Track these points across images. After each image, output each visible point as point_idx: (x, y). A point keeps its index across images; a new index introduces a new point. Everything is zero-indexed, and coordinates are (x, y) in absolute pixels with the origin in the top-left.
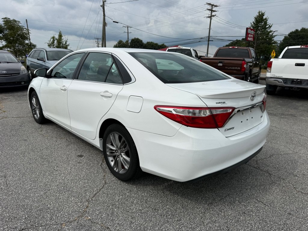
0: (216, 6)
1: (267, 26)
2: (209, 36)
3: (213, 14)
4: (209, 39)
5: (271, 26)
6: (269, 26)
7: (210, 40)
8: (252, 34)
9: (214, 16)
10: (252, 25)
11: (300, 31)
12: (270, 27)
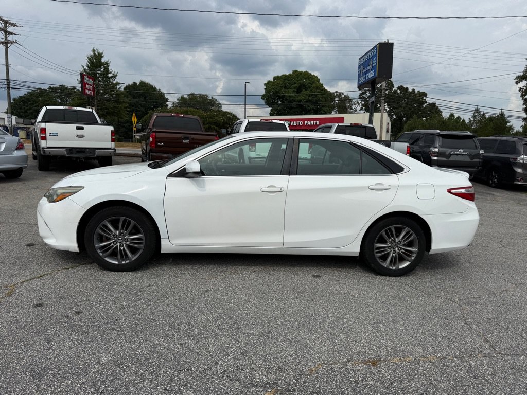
0: (13, 25)
1: (110, 75)
2: (8, 80)
3: (10, 38)
4: (8, 84)
5: (116, 75)
6: (113, 74)
7: (11, 86)
8: (91, 85)
9: (12, 42)
10: (85, 70)
11: (139, 85)
12: (114, 76)
